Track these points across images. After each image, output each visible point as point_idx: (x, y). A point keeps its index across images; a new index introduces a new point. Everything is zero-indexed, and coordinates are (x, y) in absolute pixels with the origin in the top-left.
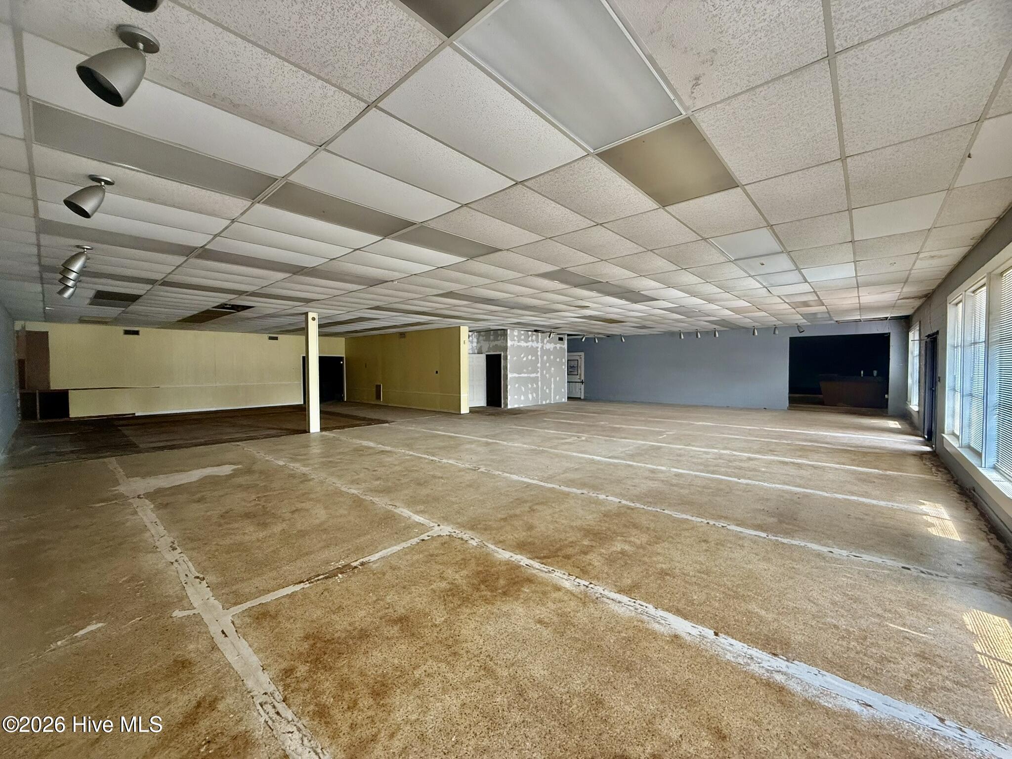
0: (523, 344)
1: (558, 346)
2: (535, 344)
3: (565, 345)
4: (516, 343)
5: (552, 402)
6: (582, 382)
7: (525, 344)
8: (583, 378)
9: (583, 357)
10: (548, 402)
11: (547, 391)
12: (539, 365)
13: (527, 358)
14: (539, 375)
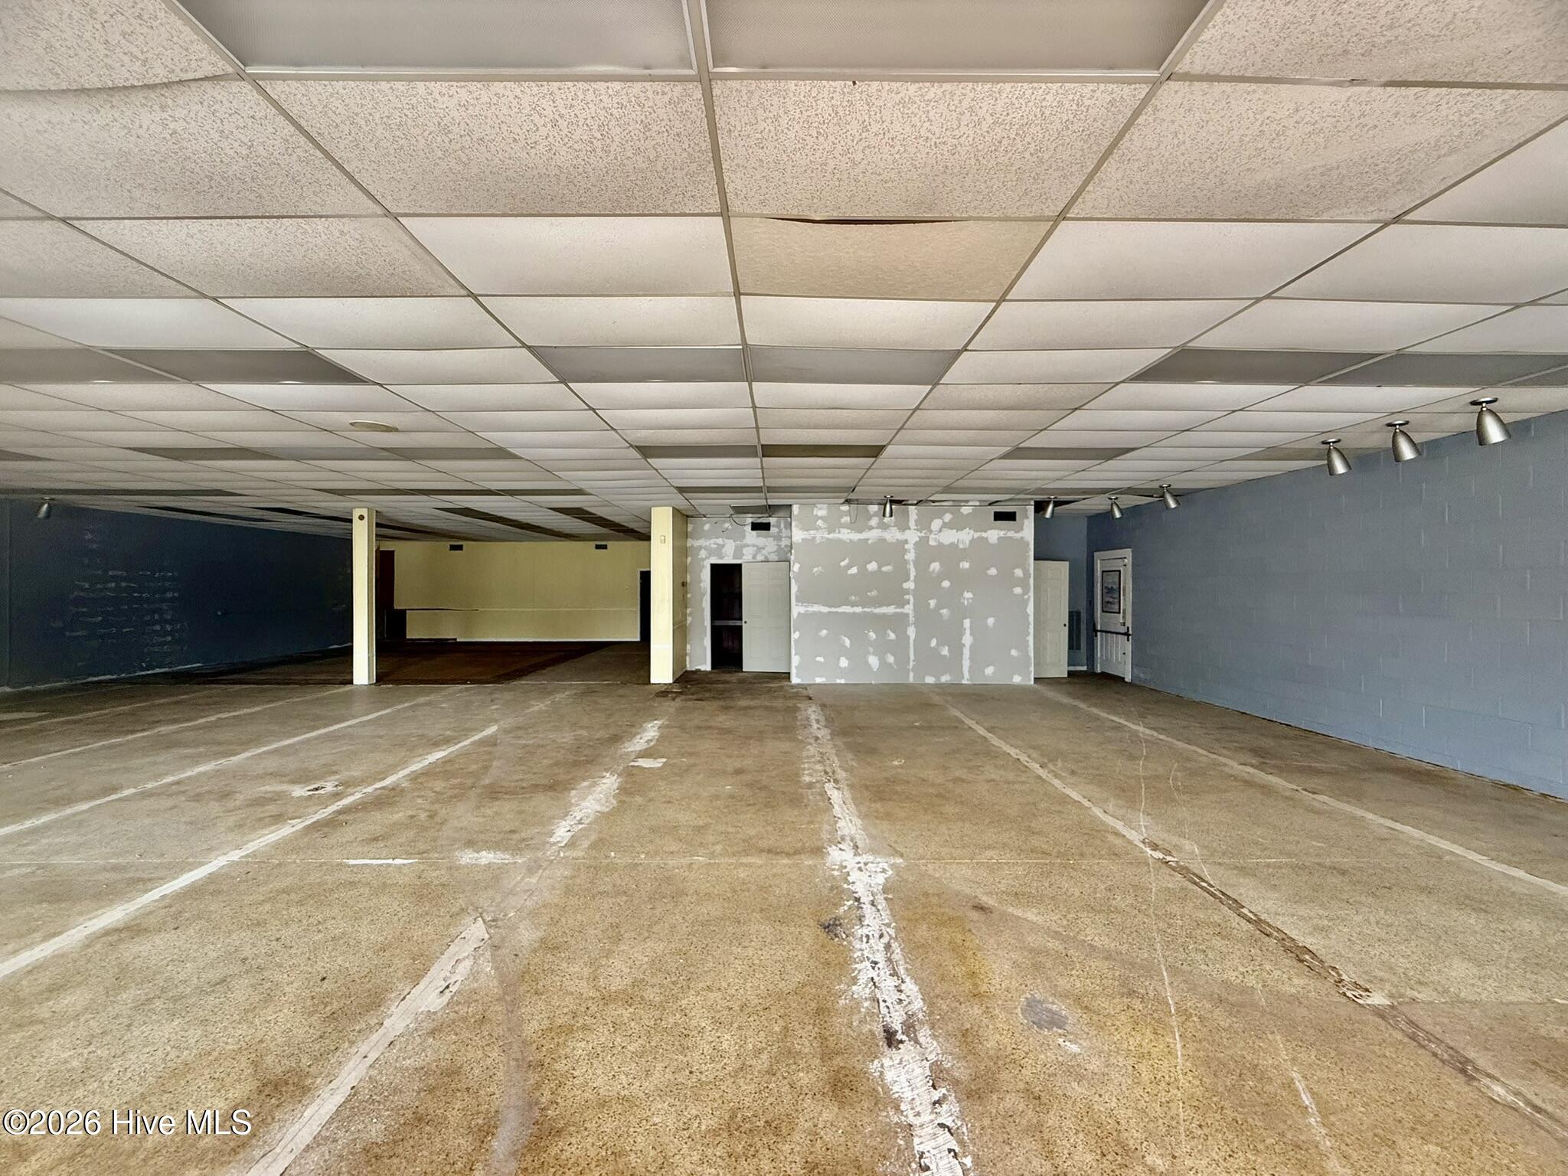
0: (846, 535)
1: (995, 534)
2: (893, 535)
3: (1026, 530)
4: (820, 535)
5: (965, 682)
6: (1127, 634)
7: (855, 536)
8: (1129, 624)
9: (1129, 561)
10: (945, 679)
11: (945, 651)
12: (910, 585)
13: (863, 569)
14: (909, 609)
